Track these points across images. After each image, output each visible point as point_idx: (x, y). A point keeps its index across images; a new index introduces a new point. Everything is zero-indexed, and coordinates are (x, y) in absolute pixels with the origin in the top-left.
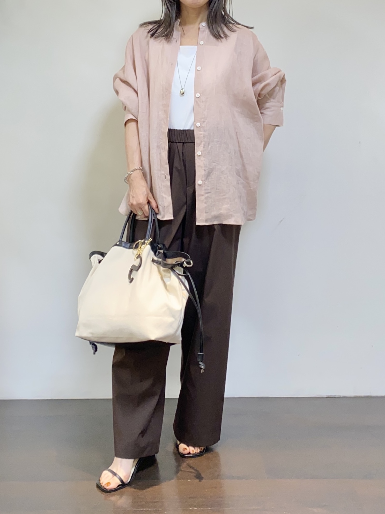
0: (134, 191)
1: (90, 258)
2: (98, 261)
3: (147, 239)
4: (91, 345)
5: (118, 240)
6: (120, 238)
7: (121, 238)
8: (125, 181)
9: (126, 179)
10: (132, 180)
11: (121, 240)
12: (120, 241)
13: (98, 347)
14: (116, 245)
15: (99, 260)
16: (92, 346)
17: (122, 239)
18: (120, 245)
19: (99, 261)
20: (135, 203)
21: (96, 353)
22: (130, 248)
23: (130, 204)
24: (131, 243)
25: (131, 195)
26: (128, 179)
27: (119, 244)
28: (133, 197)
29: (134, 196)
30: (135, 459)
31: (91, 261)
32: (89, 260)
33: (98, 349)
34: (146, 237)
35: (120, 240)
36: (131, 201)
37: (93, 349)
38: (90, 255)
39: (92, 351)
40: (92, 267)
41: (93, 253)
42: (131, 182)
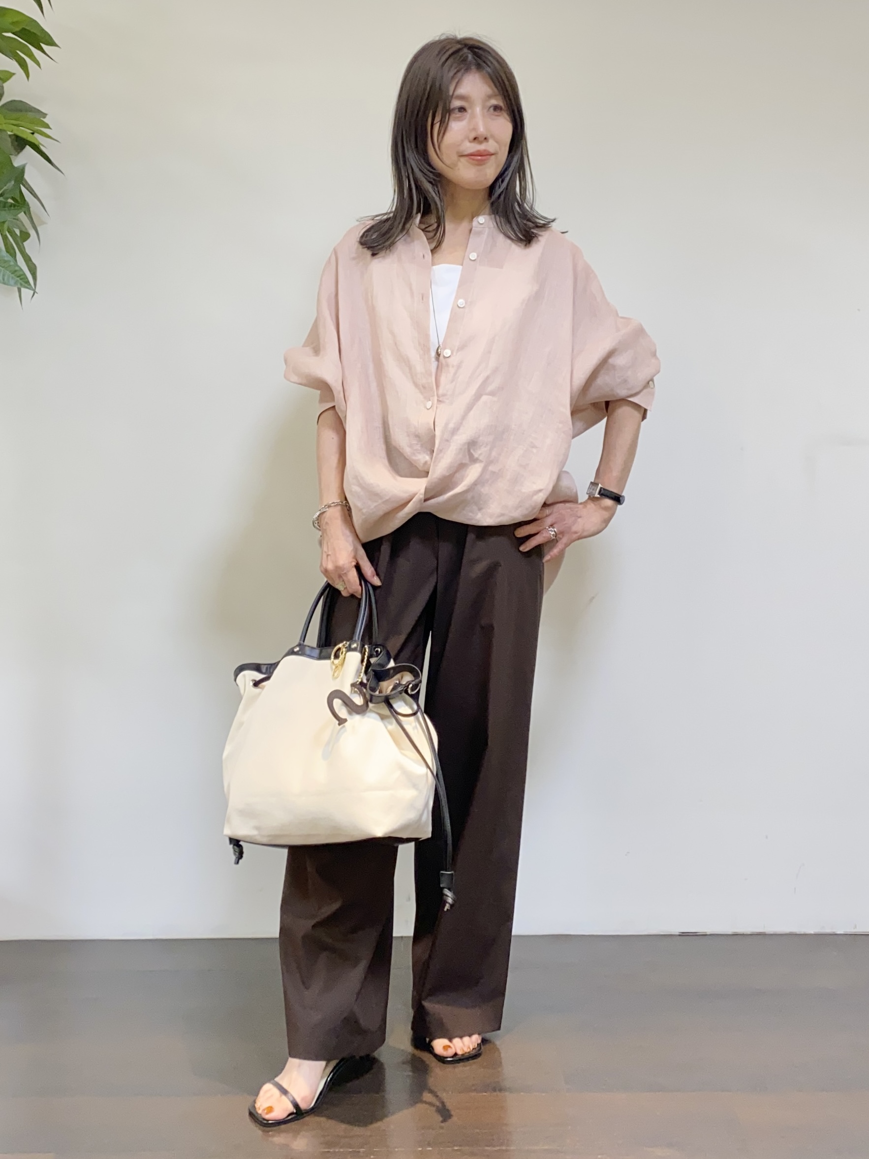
0: (329, 544)
1: (236, 674)
2: (251, 684)
4: (231, 845)
5: (297, 643)
6: (300, 640)
7: (303, 639)
8: (314, 526)
9: (317, 522)
10: (327, 523)
11: (302, 642)
12: (299, 645)
13: (244, 850)
14: (292, 652)
15: (253, 680)
16: (234, 848)
17: (304, 641)
18: (300, 653)
19: (254, 682)
20: (330, 566)
21: (240, 861)
22: (320, 658)
23: (323, 569)
24: (322, 647)
25: (325, 552)
26: (319, 523)
27: (298, 651)
28: (328, 555)
29: (330, 553)
30: (328, 1061)
31: (237, 685)
32: (234, 682)
33: (244, 855)
35: (300, 643)
36: (324, 565)
37: (235, 854)
38: (235, 671)
39: (233, 858)
40: (240, 698)
41: (241, 668)
42: (324, 528)
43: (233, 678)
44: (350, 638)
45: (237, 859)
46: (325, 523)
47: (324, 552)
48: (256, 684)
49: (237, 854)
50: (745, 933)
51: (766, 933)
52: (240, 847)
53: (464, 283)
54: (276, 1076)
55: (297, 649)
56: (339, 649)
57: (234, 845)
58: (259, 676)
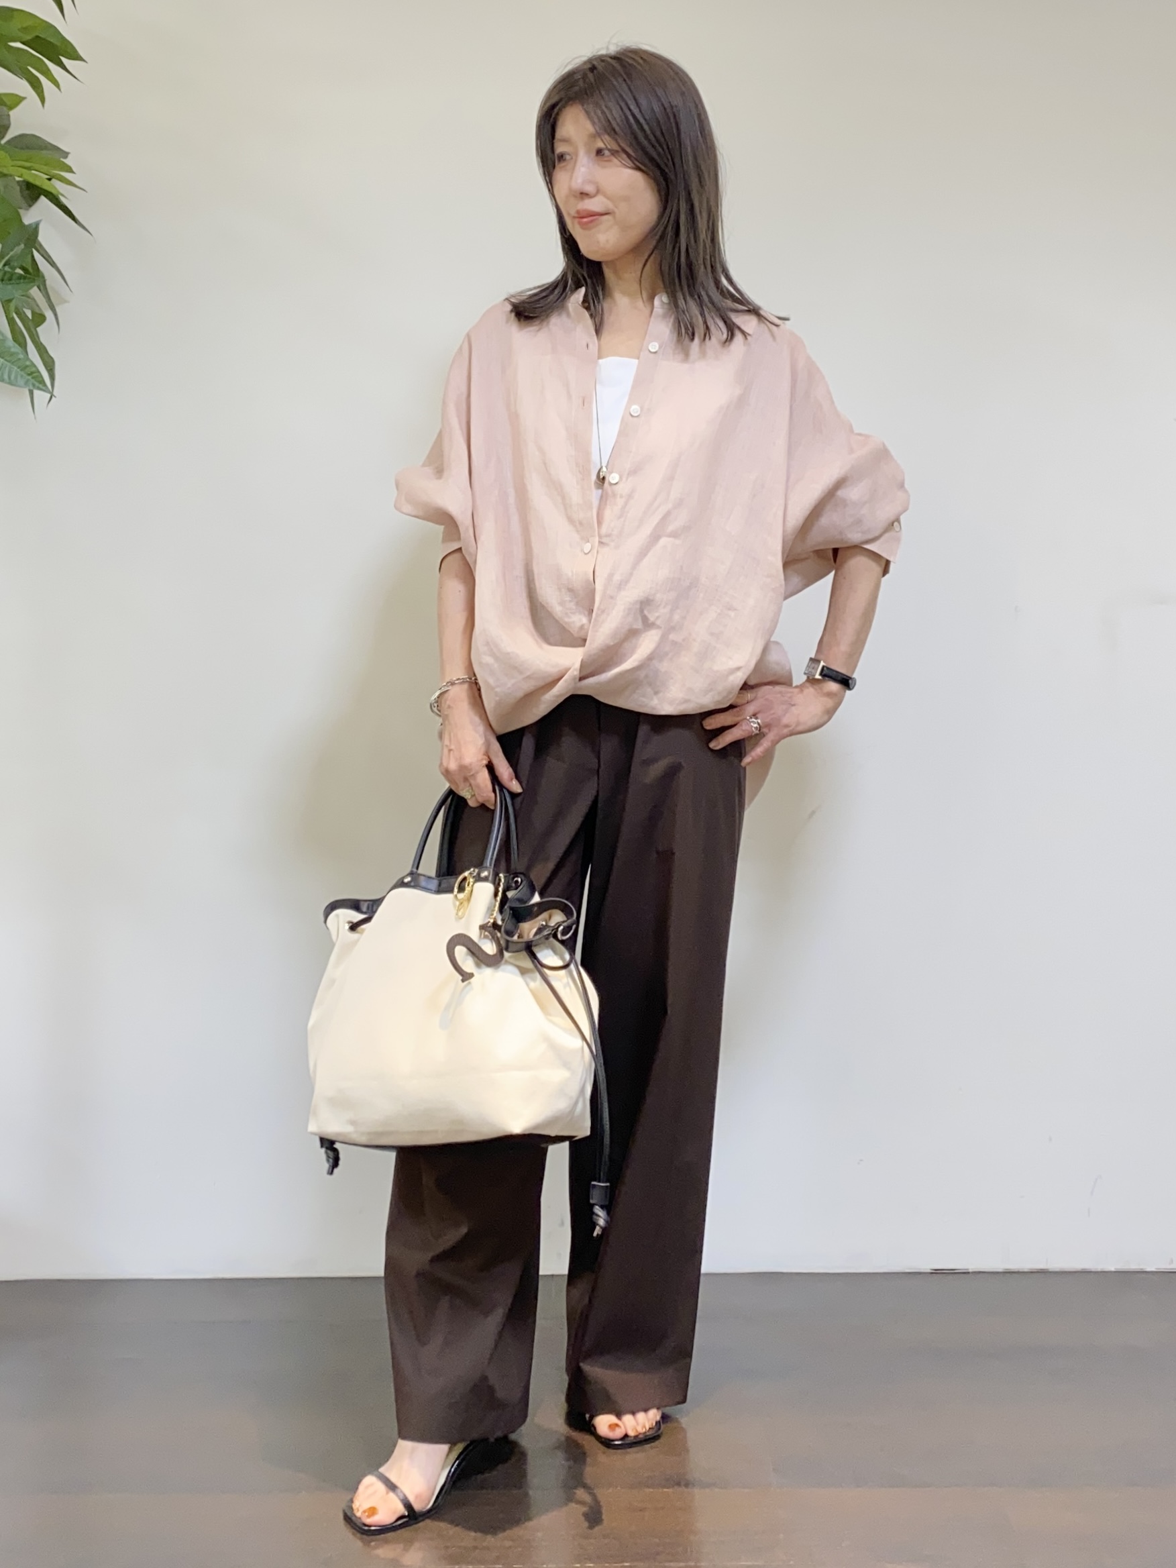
0: (452, 735)
1: (326, 915)
2: (347, 926)
3: (486, 867)
4: (323, 1150)
5: (408, 870)
6: (413, 867)
7: (416, 865)
8: (432, 711)
9: (436, 705)
10: (449, 707)
11: (415, 870)
12: (411, 874)
13: (341, 1156)
14: (401, 884)
15: (349, 922)
16: (326, 1153)
17: (417, 868)
18: (412, 884)
19: (351, 924)
20: (453, 766)
21: (336, 1170)
22: (439, 891)
23: (443, 770)
24: (443, 876)
25: (447, 746)
26: (438, 706)
27: (409, 882)
28: (450, 750)
29: (453, 747)
30: (453, 1444)
31: (328, 928)
32: (324, 924)
33: (341, 1162)
34: (485, 865)
35: (412, 871)
36: (445, 764)
37: (328, 1161)
38: (326, 908)
39: (325, 1167)
40: (333, 945)
41: (333, 906)
42: (446, 713)
43: (322, 919)
44: (480, 864)
45: (331, 1168)
46: (446, 706)
47: (445, 747)
48: (354, 927)
49: (331, 1160)
50: (1021, 1270)
51: (1050, 1270)
52: (336, 1151)
53: (640, 383)
54: (381, 1465)
55: (408, 879)
56: (465, 879)
57: (327, 1148)
58: (358, 917)
